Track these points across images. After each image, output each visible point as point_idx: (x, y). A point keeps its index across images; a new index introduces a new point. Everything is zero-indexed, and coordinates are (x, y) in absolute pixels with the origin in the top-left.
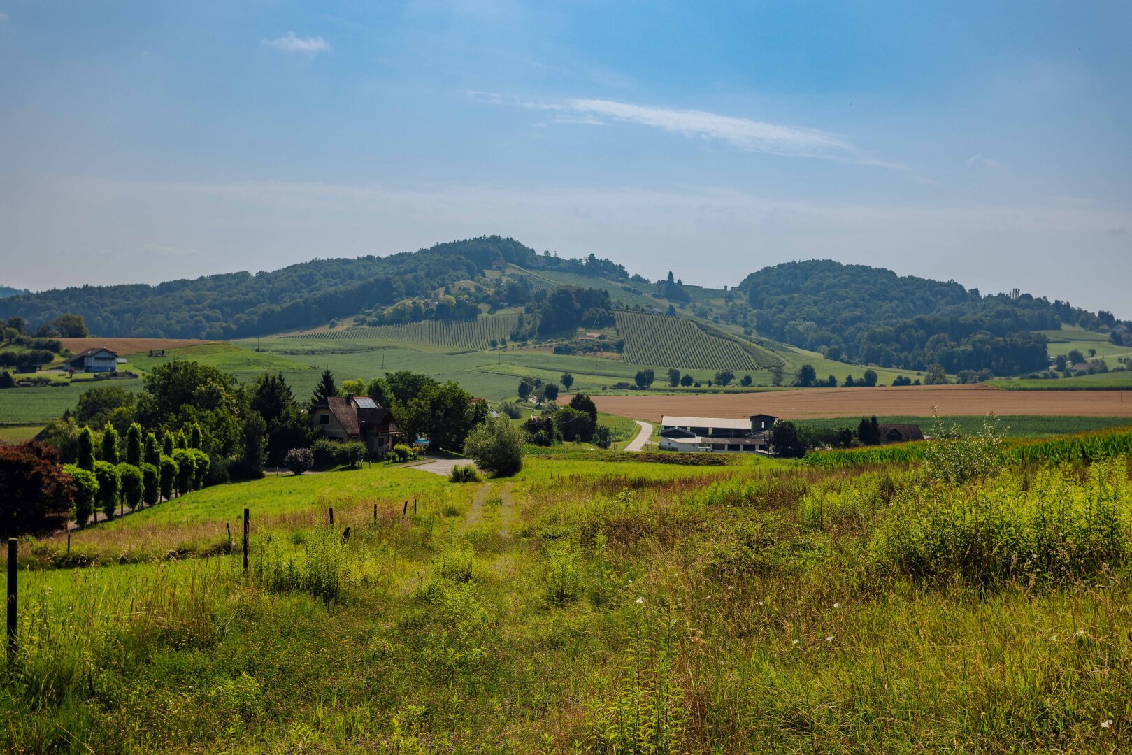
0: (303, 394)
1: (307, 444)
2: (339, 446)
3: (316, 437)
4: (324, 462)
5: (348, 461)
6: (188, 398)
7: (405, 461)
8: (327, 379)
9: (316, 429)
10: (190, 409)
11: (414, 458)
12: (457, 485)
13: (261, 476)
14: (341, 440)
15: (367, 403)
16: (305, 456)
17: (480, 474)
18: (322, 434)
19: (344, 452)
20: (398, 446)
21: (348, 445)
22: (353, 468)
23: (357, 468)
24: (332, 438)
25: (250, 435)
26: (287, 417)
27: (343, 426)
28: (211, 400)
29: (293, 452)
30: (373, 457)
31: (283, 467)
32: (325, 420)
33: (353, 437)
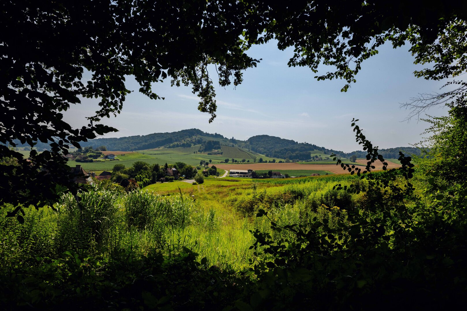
0: (161, 166)
1: (163, 177)
2: (170, 177)
3: (165, 176)
4: (167, 180)
5: (171, 180)
6: (142, 168)
7: (181, 180)
8: (166, 164)
9: (165, 174)
10: (142, 171)
11: (183, 179)
12: (194, 185)
13: (156, 183)
14: (170, 176)
15: (174, 169)
16: (164, 179)
17: (197, 183)
18: (166, 175)
19: (170, 179)
20: (180, 177)
21: (171, 177)
22: (172, 181)
23: (173, 181)
24: (168, 176)
25: (154, 175)
26: (160, 172)
27: (170, 173)
28: (146, 169)
29: (162, 178)
30: (176, 179)
31: (160, 181)
32: (167, 172)
33: (172, 176)
